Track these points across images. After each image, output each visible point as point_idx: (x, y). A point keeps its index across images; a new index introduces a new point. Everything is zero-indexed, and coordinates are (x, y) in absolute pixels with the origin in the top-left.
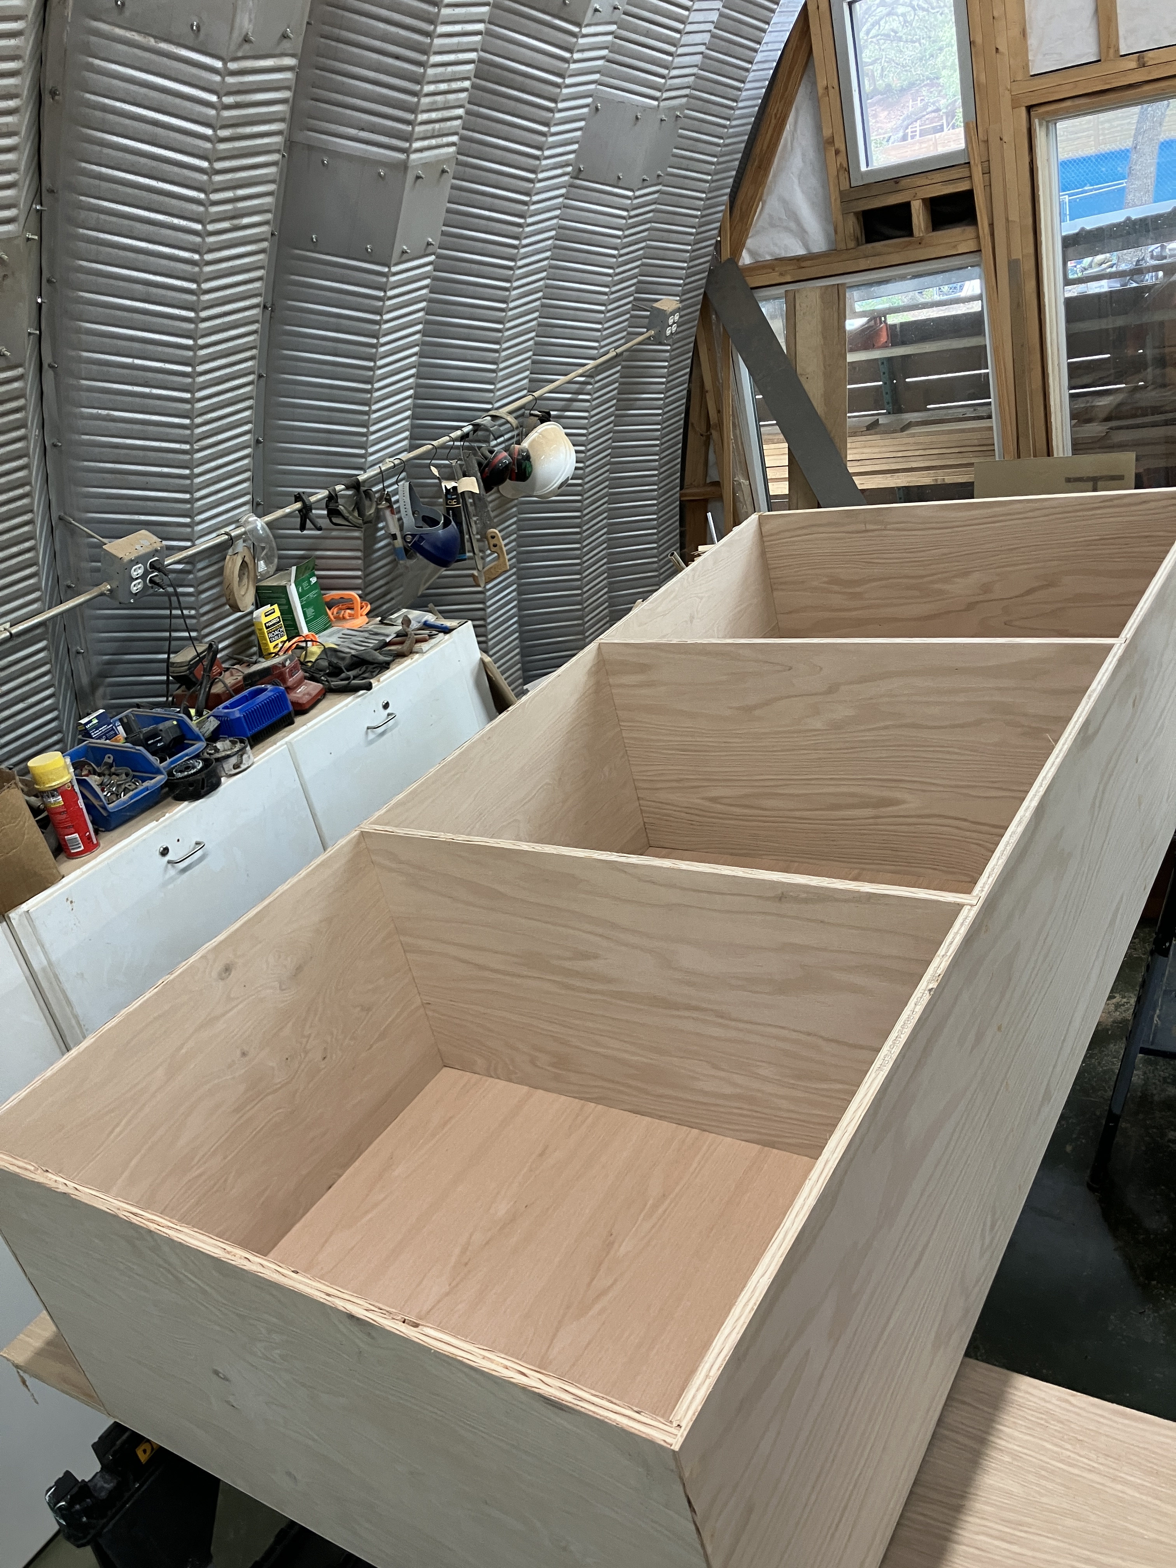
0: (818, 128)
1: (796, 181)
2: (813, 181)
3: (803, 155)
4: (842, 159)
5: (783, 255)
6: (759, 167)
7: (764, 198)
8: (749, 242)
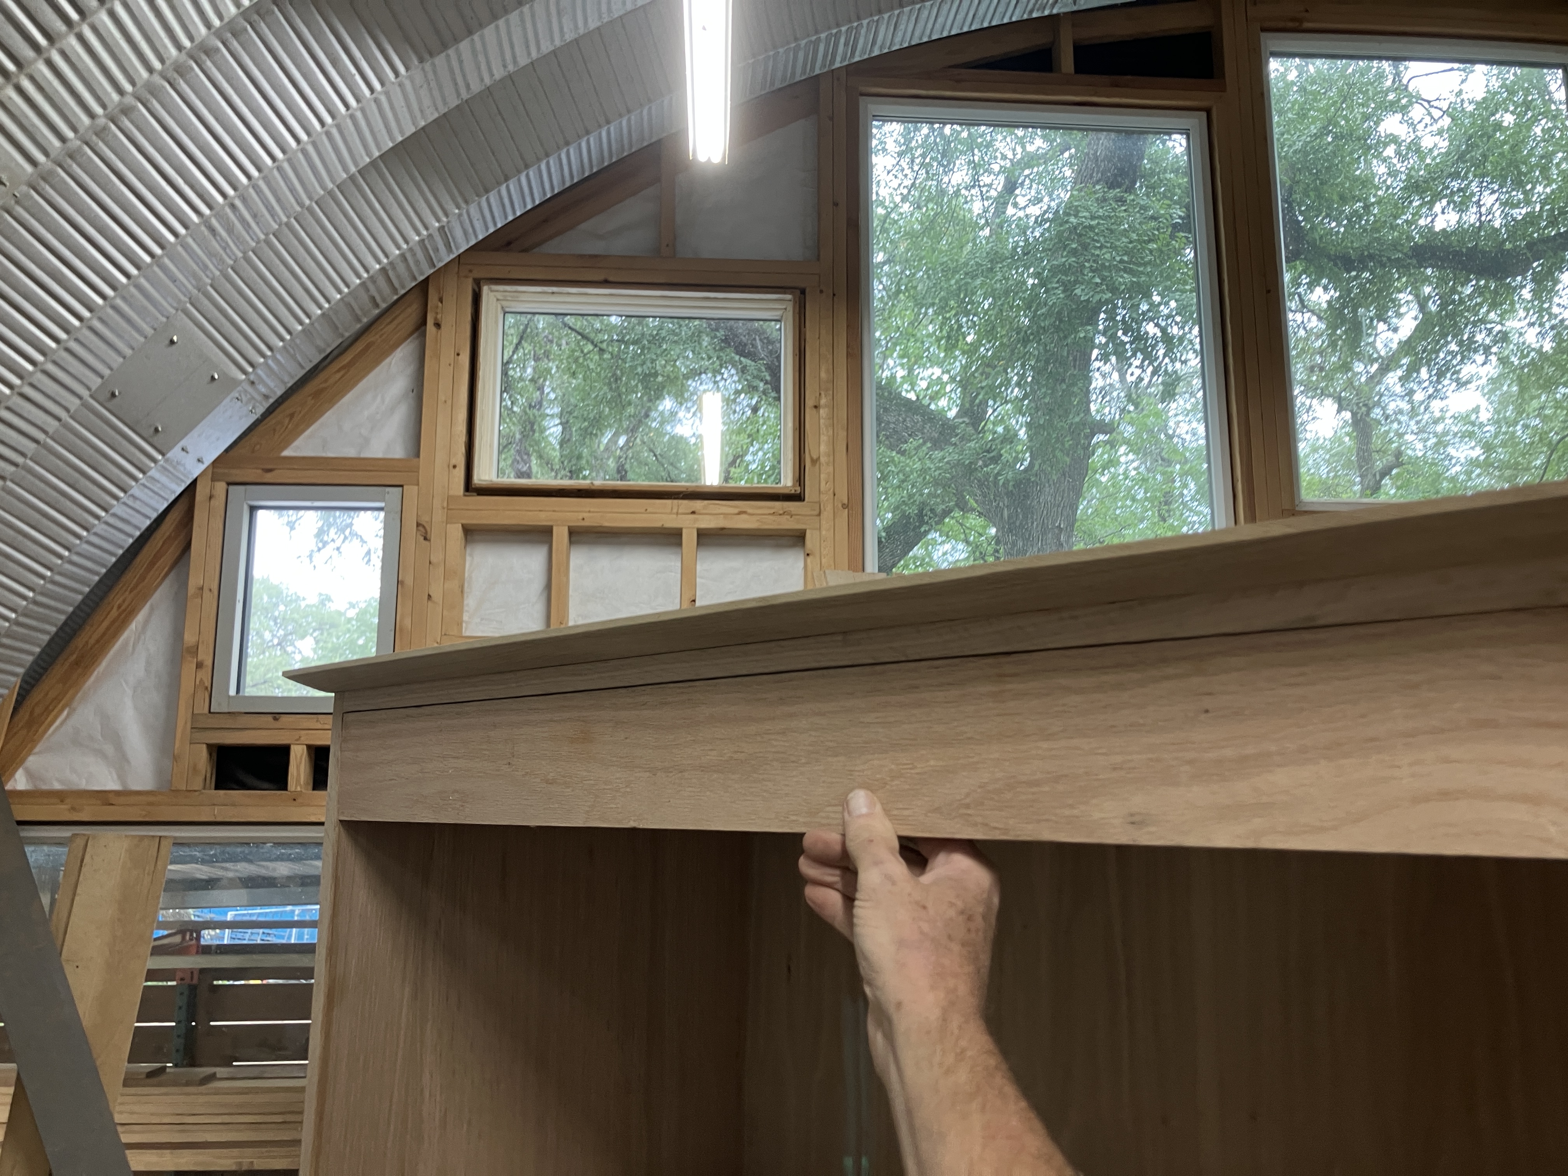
0: (178, 633)
1: (129, 692)
2: (155, 698)
3: (148, 663)
4: (204, 675)
5: (83, 785)
6: (77, 663)
7: (75, 704)
8: (32, 761)
